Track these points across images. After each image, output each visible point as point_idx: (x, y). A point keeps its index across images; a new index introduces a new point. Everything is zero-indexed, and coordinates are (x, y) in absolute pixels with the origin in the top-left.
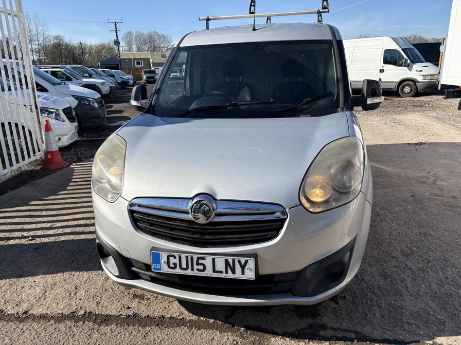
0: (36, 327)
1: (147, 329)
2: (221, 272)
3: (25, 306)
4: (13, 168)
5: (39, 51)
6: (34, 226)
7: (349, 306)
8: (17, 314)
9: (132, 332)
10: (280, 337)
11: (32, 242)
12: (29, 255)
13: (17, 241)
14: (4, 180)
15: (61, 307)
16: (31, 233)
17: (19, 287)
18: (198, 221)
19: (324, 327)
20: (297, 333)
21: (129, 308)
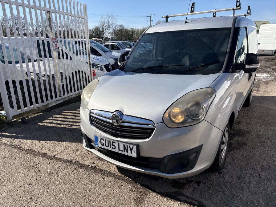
0: (55, 163)
1: (97, 174)
2: (122, 151)
3: (55, 154)
4: (76, 93)
5: (112, 33)
6: (74, 120)
7: (205, 188)
8: (51, 156)
9: (90, 174)
10: (156, 193)
11: (70, 127)
12: (67, 132)
13: (65, 126)
14: (71, 98)
15: (68, 157)
16: (72, 123)
17: (57, 145)
18: (114, 124)
19: (182, 195)
20: (166, 194)
21: (94, 163)
